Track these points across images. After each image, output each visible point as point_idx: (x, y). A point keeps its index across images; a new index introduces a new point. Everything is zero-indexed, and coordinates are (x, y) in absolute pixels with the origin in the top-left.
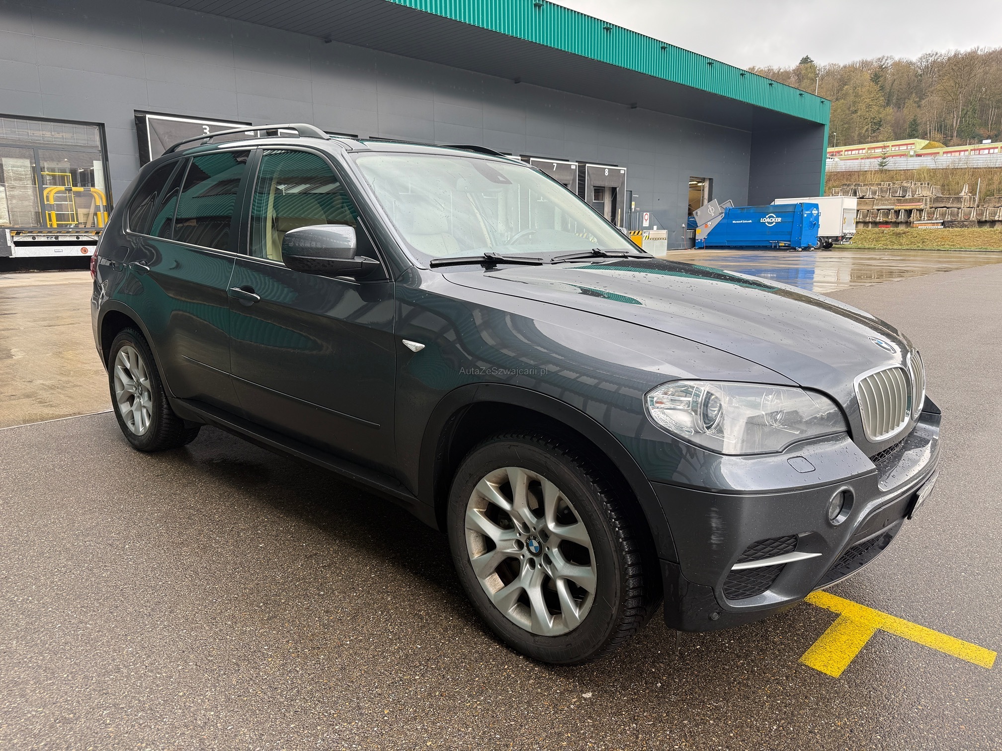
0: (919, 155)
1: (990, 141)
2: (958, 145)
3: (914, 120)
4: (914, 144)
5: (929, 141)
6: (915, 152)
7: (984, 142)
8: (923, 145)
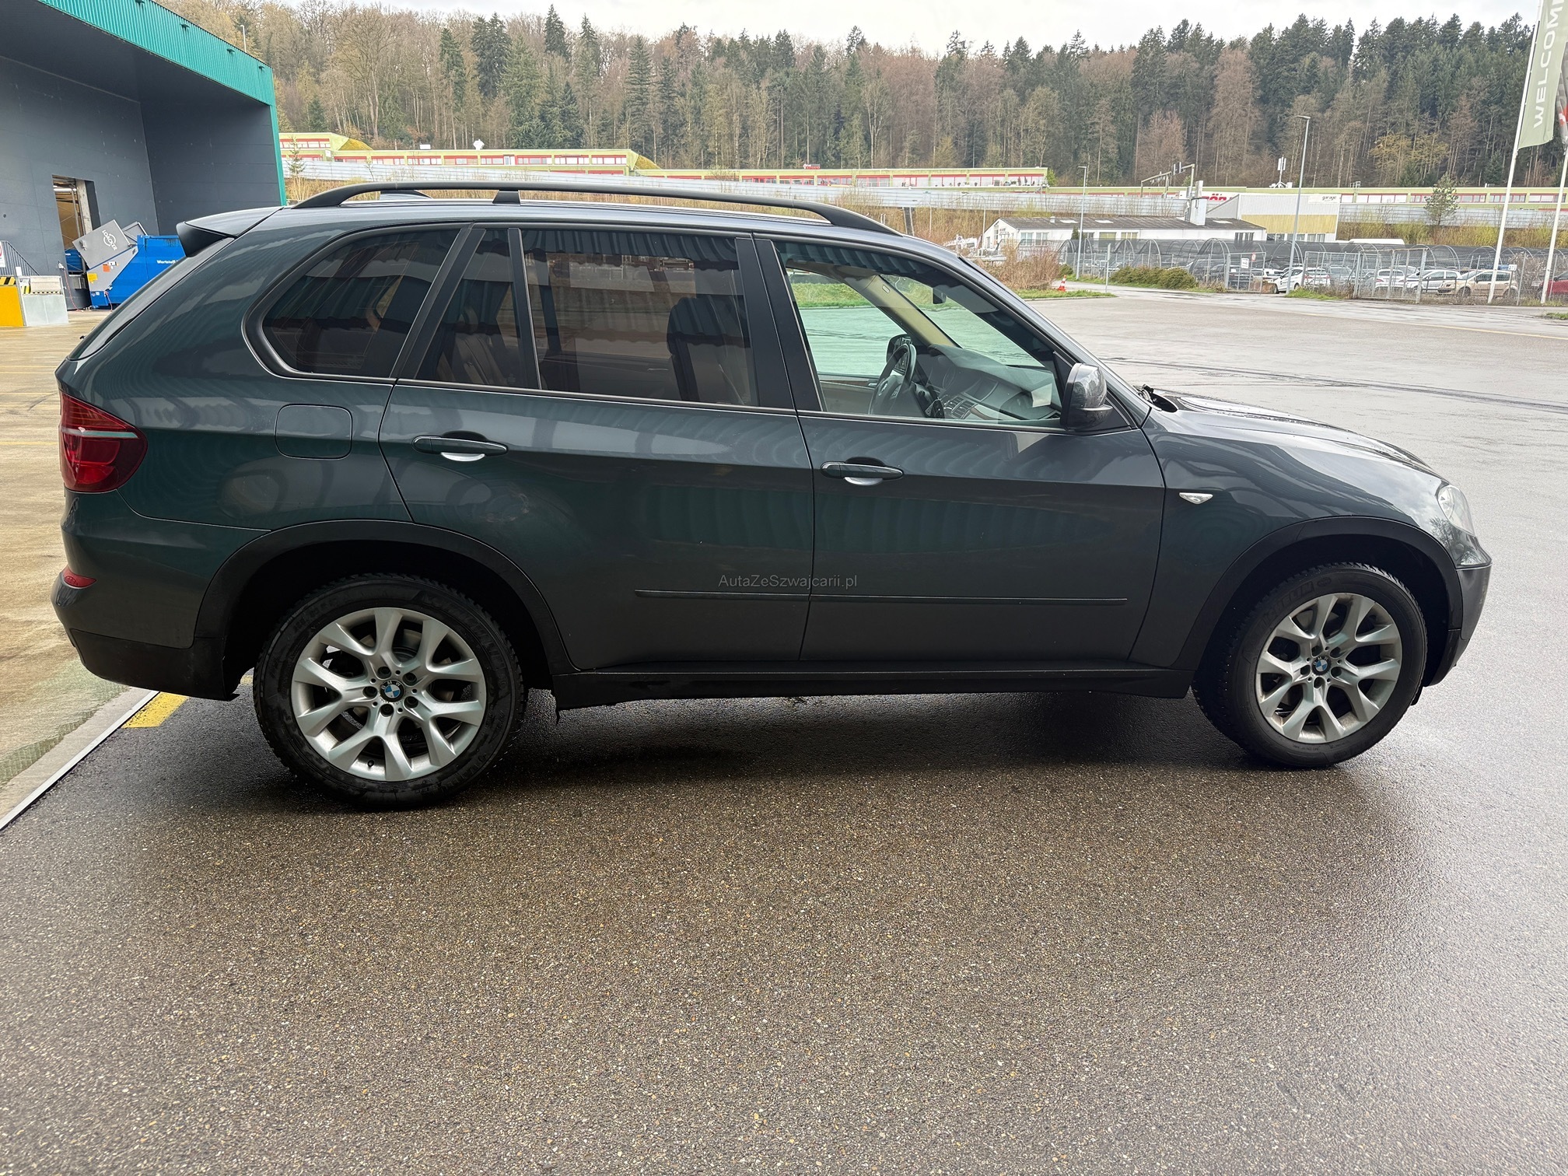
0: (339, 159)
1: (428, 146)
2: (383, 148)
3: (316, 103)
4: (328, 140)
5: (346, 139)
6: (332, 152)
7: (422, 146)
8: (342, 144)
